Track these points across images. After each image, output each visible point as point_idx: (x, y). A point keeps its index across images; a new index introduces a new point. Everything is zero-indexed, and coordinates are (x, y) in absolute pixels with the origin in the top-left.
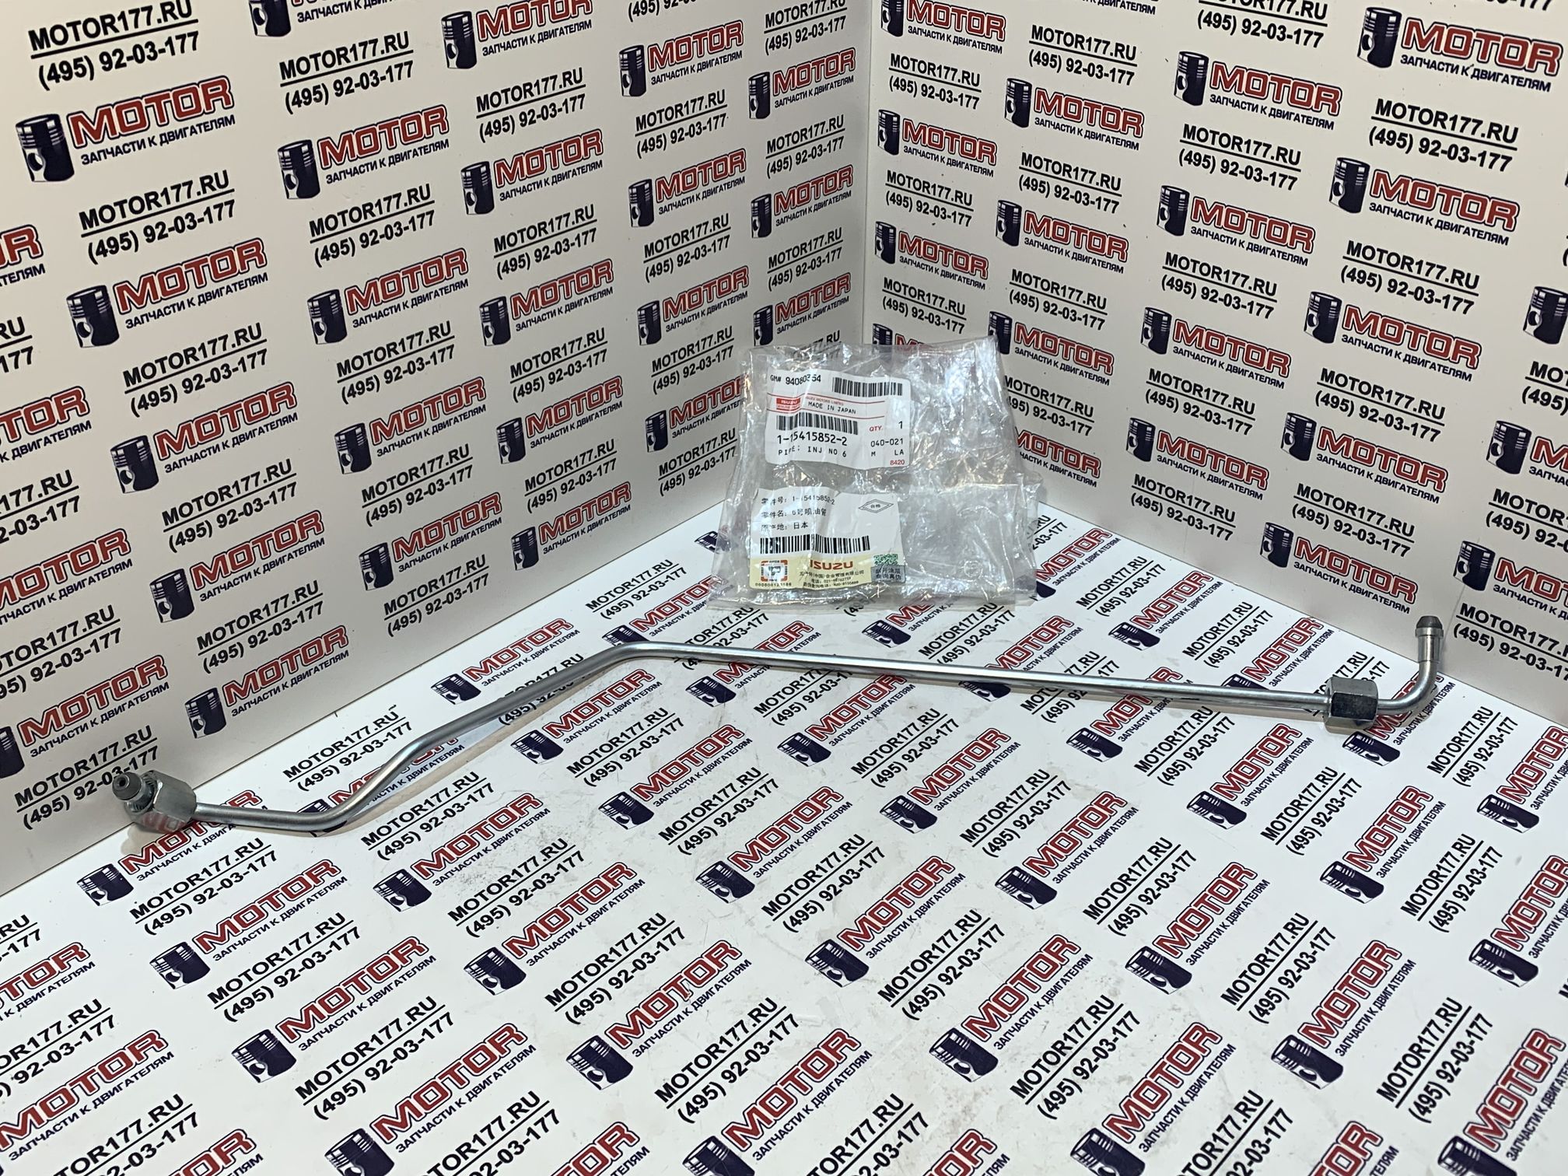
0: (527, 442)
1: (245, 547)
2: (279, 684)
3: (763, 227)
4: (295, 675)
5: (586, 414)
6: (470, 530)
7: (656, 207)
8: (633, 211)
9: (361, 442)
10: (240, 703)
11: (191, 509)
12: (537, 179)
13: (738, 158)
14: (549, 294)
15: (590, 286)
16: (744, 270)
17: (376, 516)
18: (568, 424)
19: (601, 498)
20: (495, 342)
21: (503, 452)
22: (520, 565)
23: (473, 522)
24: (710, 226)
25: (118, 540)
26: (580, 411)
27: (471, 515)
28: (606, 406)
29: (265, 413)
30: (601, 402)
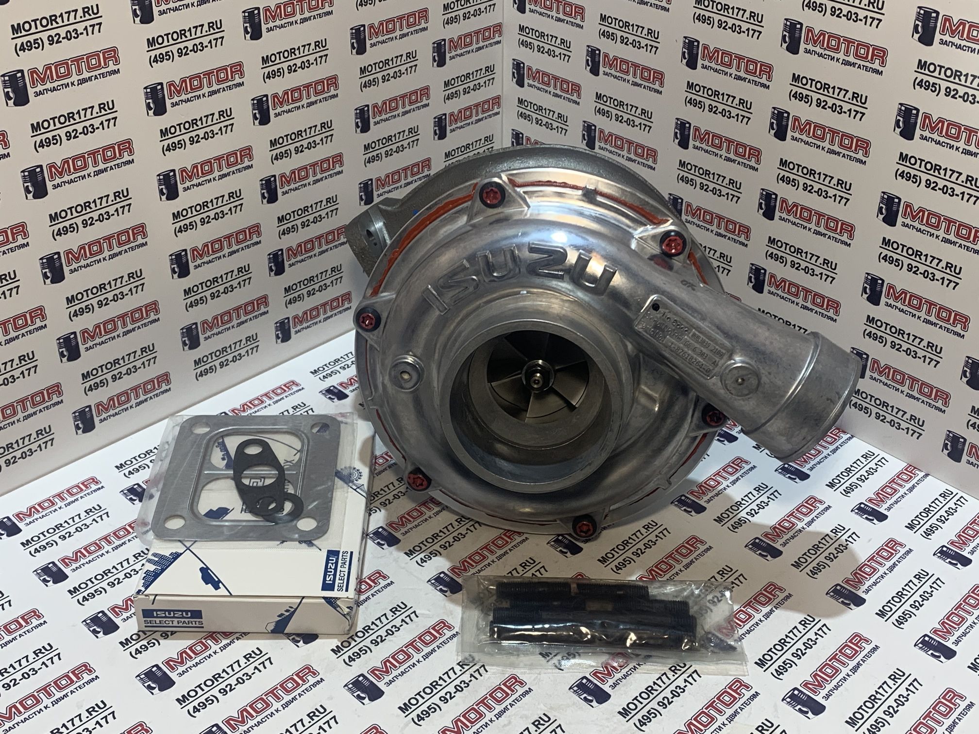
0: (286, 264)
1: (112, 320)
2: (128, 405)
3: (441, 134)
4: (138, 401)
5: (324, 248)
6: (249, 317)
7: (372, 121)
8: (357, 124)
9: (184, 260)
10: (104, 415)
11: (83, 295)
12: (297, 105)
13: (425, 91)
14: (303, 174)
15: (329, 169)
16: (429, 160)
17: (191, 306)
18: (312, 253)
19: (332, 301)
20: (269, 202)
21: (271, 269)
22: (279, 341)
23: (251, 312)
24: (407, 133)
25: (39, 312)
26: (320, 245)
27: (249, 308)
28: (337, 243)
29: (129, 241)
30: (334, 240)
